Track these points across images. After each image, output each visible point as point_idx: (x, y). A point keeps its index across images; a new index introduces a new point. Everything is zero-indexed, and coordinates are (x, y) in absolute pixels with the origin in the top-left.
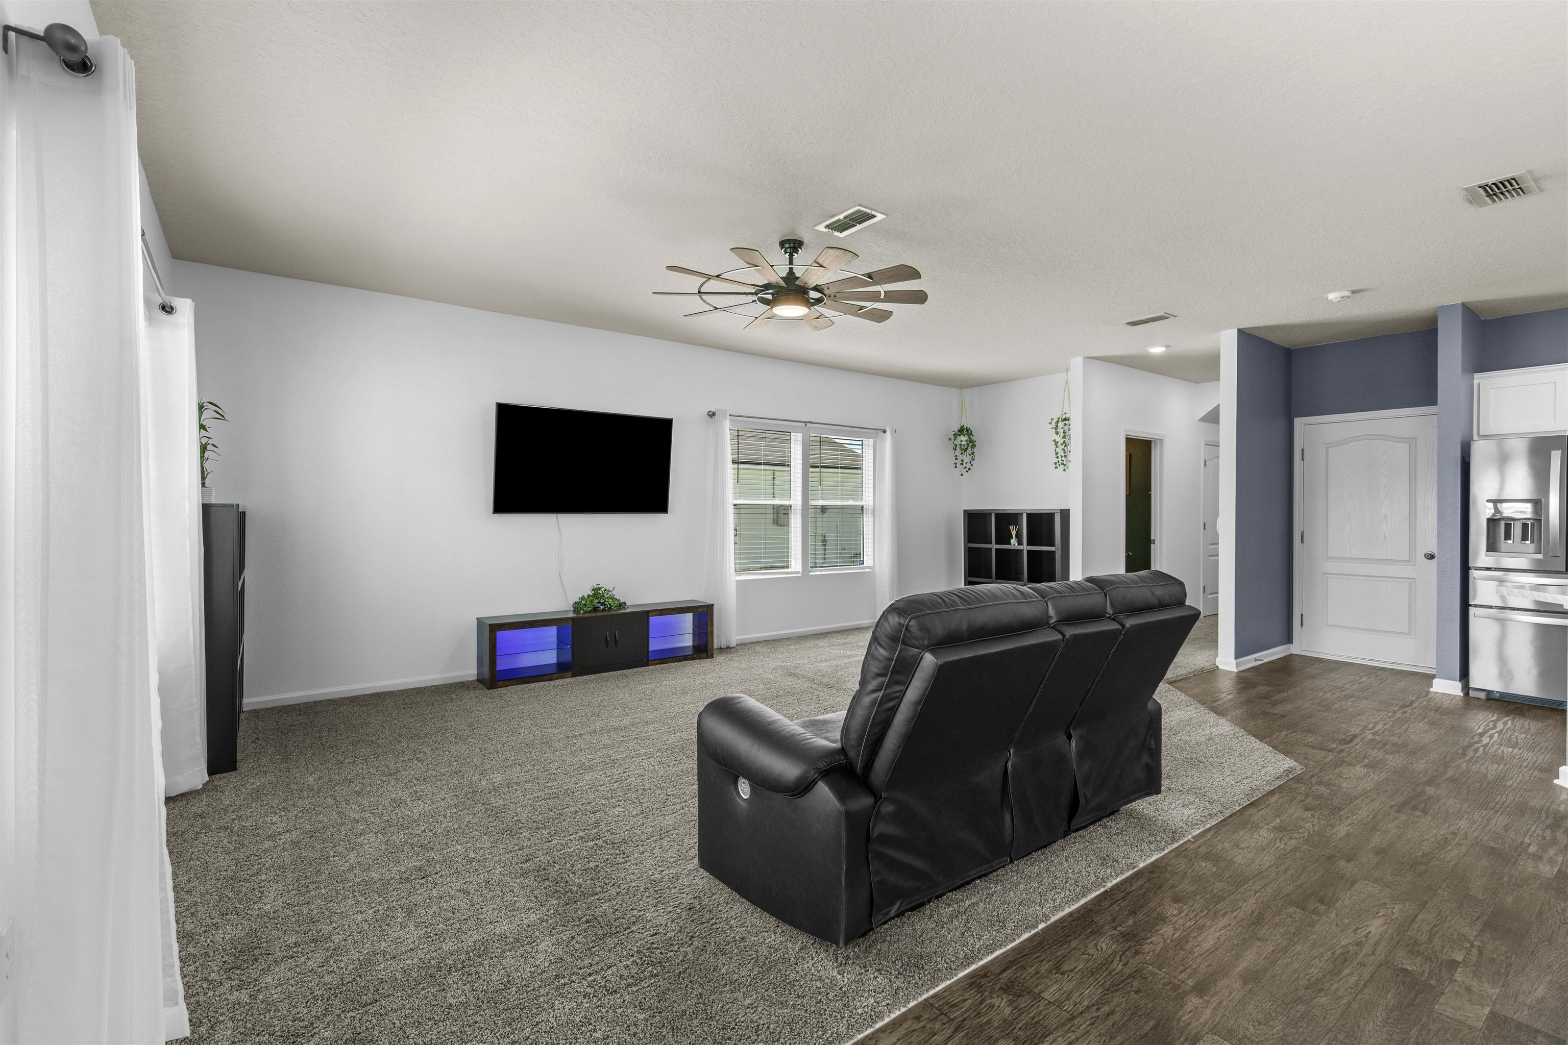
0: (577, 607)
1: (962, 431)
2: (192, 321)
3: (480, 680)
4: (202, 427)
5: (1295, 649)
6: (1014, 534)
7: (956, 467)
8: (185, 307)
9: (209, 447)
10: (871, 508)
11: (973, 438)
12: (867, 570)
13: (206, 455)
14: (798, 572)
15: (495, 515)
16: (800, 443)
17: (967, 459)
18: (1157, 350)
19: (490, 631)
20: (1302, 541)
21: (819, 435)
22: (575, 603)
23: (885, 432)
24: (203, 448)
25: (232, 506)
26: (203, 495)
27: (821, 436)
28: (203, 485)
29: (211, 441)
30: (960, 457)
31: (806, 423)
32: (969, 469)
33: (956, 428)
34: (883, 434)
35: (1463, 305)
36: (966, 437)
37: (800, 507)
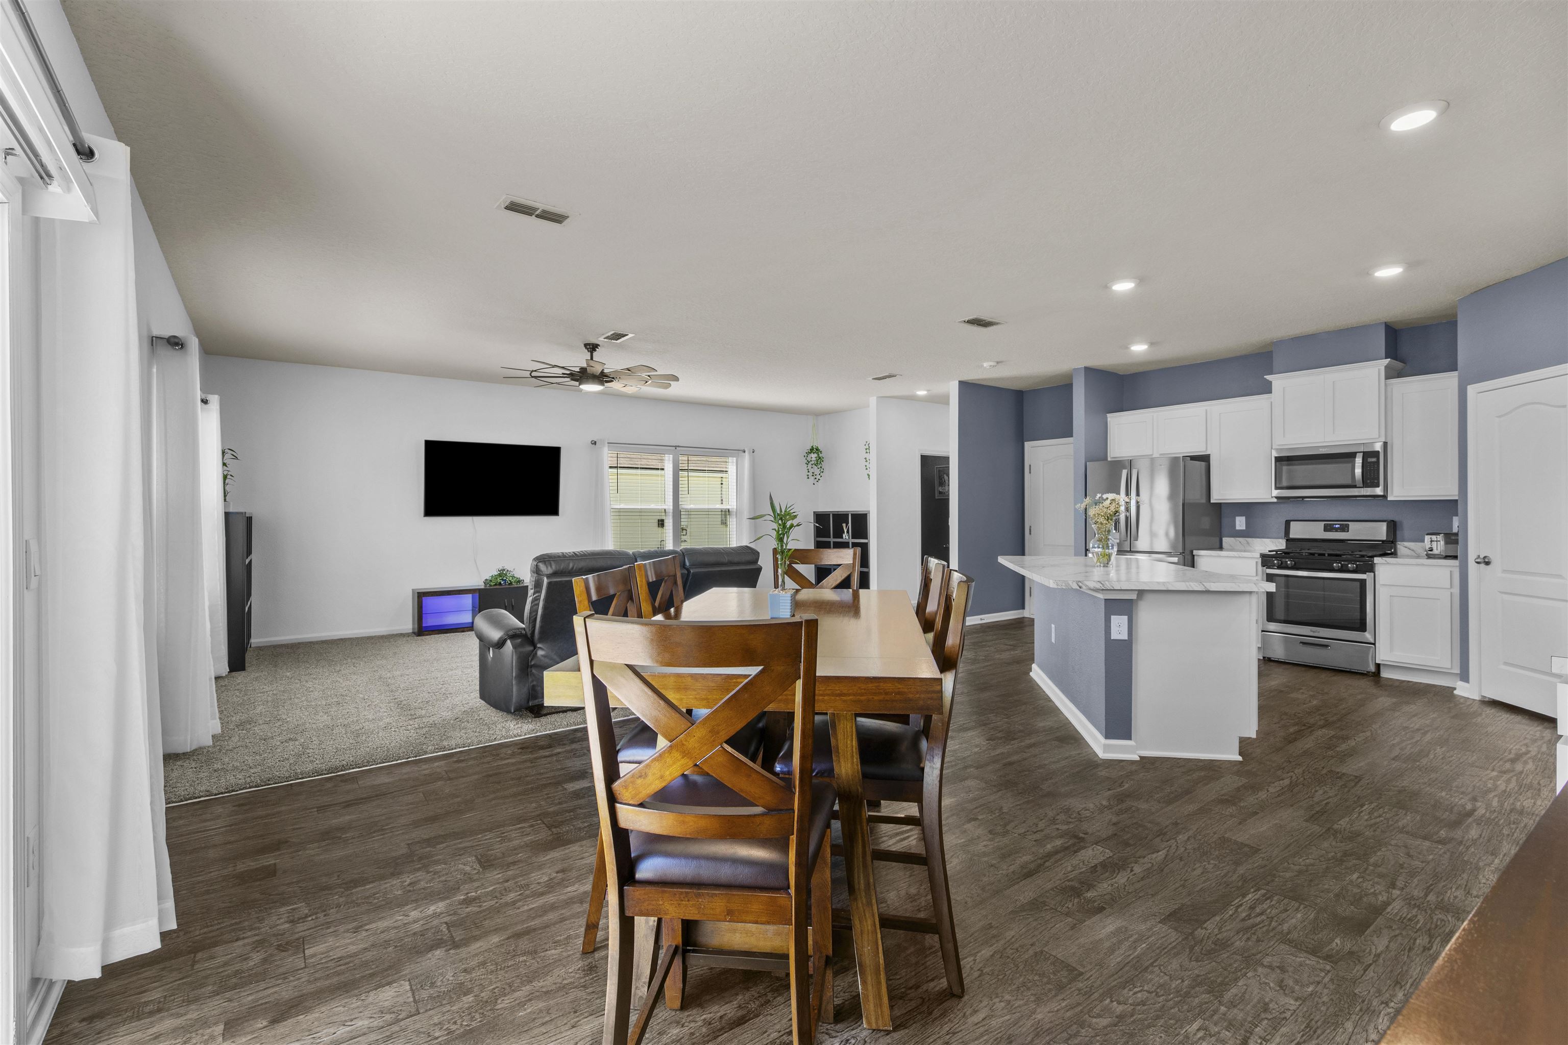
0: (486, 582)
1: (812, 450)
2: (218, 407)
3: (414, 633)
4: (224, 464)
5: (1026, 613)
6: (845, 531)
7: (809, 478)
8: (214, 400)
9: (229, 477)
10: (735, 510)
11: (820, 455)
13: (227, 481)
15: (426, 518)
16: (671, 462)
17: (817, 471)
18: (922, 393)
19: (418, 597)
20: (1030, 534)
22: (486, 580)
23: (744, 452)
24: (225, 477)
25: (242, 513)
26: (225, 507)
27: (689, 456)
28: (225, 500)
29: (229, 473)
30: (811, 471)
31: (676, 447)
32: (819, 479)
33: (809, 448)
34: (743, 454)
35: (1086, 368)
36: (816, 455)
37: (671, 511)
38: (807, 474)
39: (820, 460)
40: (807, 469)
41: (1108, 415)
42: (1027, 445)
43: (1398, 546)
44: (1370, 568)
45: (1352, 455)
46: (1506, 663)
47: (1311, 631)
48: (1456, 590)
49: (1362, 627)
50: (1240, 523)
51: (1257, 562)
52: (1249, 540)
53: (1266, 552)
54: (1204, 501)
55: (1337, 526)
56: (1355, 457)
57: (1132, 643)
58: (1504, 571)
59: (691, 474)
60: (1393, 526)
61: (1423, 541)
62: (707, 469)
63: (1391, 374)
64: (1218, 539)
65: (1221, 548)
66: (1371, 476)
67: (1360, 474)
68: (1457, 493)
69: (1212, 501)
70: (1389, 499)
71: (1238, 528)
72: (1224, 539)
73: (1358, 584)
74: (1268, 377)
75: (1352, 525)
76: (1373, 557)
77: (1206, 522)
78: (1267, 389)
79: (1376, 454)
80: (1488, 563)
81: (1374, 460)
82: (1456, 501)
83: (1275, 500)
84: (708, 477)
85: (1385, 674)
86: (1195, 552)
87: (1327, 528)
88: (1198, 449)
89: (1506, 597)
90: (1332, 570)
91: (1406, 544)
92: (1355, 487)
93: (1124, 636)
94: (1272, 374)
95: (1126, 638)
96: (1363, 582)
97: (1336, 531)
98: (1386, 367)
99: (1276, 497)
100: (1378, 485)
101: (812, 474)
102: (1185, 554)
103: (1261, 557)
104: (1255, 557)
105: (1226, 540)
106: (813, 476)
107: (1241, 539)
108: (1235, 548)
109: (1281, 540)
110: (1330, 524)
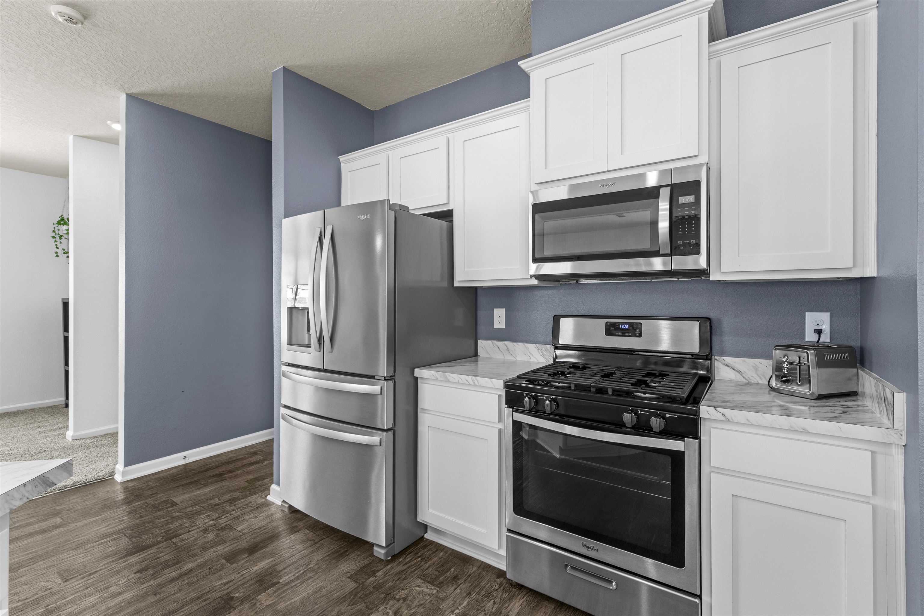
7: (57, 256)
38: (57, 250)
40: (56, 245)
41: (342, 158)
43: (716, 364)
44: (689, 428)
45: (654, 193)
47: (584, 546)
50: (500, 317)
51: (500, 396)
52: (510, 344)
54: (445, 284)
55: (626, 326)
56: (657, 197)
60: (709, 328)
63: (720, 28)
64: (472, 342)
65: (476, 356)
66: (684, 235)
67: (667, 230)
69: (456, 284)
70: (712, 278)
71: (497, 326)
72: (480, 342)
73: (669, 462)
74: (524, 64)
81: (690, 199)
83: (535, 282)
86: (418, 372)
87: (611, 330)
88: (436, 202)
90: (619, 427)
91: (728, 360)
94: (531, 56)
97: (624, 335)
99: (537, 276)
100: (698, 253)
101: (63, 251)
102: (397, 378)
103: (508, 385)
104: (500, 384)
105: (482, 343)
106: (64, 253)
107: (500, 343)
108: (488, 356)
109: (548, 346)
110: (615, 323)
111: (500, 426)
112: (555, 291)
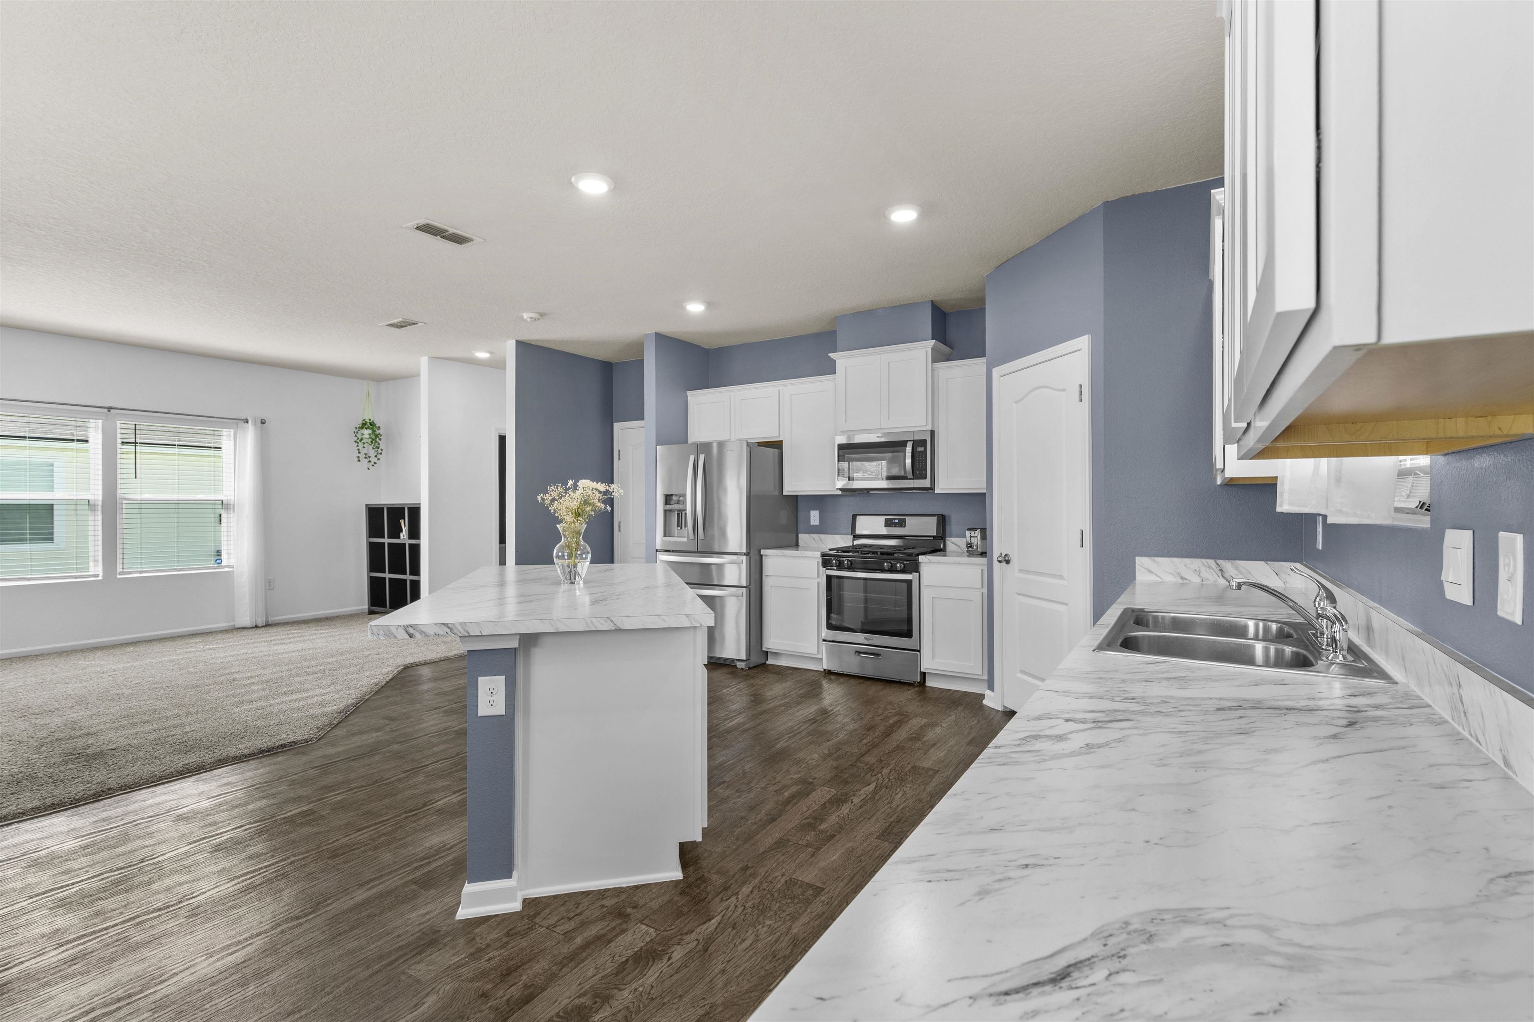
1: (364, 425)
6: (403, 528)
7: (359, 461)
10: (232, 502)
11: (378, 432)
12: (226, 569)
14: (97, 576)
17: (372, 453)
18: (482, 355)
20: (620, 530)
21: (134, 423)
23: (247, 422)
27: (137, 423)
30: (363, 451)
31: (109, 409)
32: (375, 463)
33: (359, 421)
34: (246, 425)
35: (656, 333)
36: (370, 431)
37: (100, 503)
38: (359, 455)
39: (375, 438)
40: (358, 450)
41: (689, 393)
42: (617, 426)
43: (948, 542)
44: (915, 567)
45: (903, 444)
46: (1022, 672)
47: (866, 639)
48: (985, 591)
49: (908, 634)
50: (815, 517)
51: (818, 562)
52: (822, 536)
53: (826, 551)
54: (777, 493)
55: (897, 521)
56: (906, 446)
57: (513, 719)
58: (1021, 571)
59: (139, 448)
60: (942, 521)
61: (964, 536)
62: (177, 443)
63: (938, 357)
64: (794, 535)
65: (796, 545)
66: (919, 468)
67: (910, 464)
68: (985, 486)
69: (785, 493)
70: (936, 492)
71: (812, 523)
72: (800, 535)
73: (905, 585)
74: (831, 355)
75: (908, 520)
76: (918, 555)
77: (784, 517)
78: (830, 368)
79: (923, 443)
80: (1008, 562)
81: (922, 449)
82: (985, 494)
83: (840, 493)
84: (179, 454)
85: (929, 683)
86: (763, 552)
87: (888, 523)
88: (770, 435)
89: (1022, 599)
90: (883, 571)
91: (953, 539)
92: (904, 478)
93: (500, 709)
94: (836, 352)
95: (502, 712)
96: (909, 583)
97: (895, 526)
98: (932, 349)
99: (840, 489)
100: (925, 478)
101: (364, 456)
102: (751, 554)
103: (823, 555)
104: (818, 554)
105: (802, 536)
106: (366, 458)
107: (815, 536)
108: (806, 545)
109: (849, 536)
110: (890, 519)
111: (818, 580)
112: (853, 498)
